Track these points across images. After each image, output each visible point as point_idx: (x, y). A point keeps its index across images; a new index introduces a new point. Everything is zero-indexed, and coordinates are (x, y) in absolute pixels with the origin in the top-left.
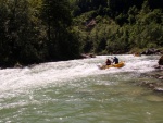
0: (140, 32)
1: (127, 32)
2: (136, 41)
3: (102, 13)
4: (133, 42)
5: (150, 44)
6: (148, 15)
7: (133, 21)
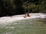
0: (42, 7)
1: (38, 7)
2: (41, 10)
3: (31, 2)
4: (40, 10)
5: (45, 10)
6: (44, 2)
7: (40, 4)
